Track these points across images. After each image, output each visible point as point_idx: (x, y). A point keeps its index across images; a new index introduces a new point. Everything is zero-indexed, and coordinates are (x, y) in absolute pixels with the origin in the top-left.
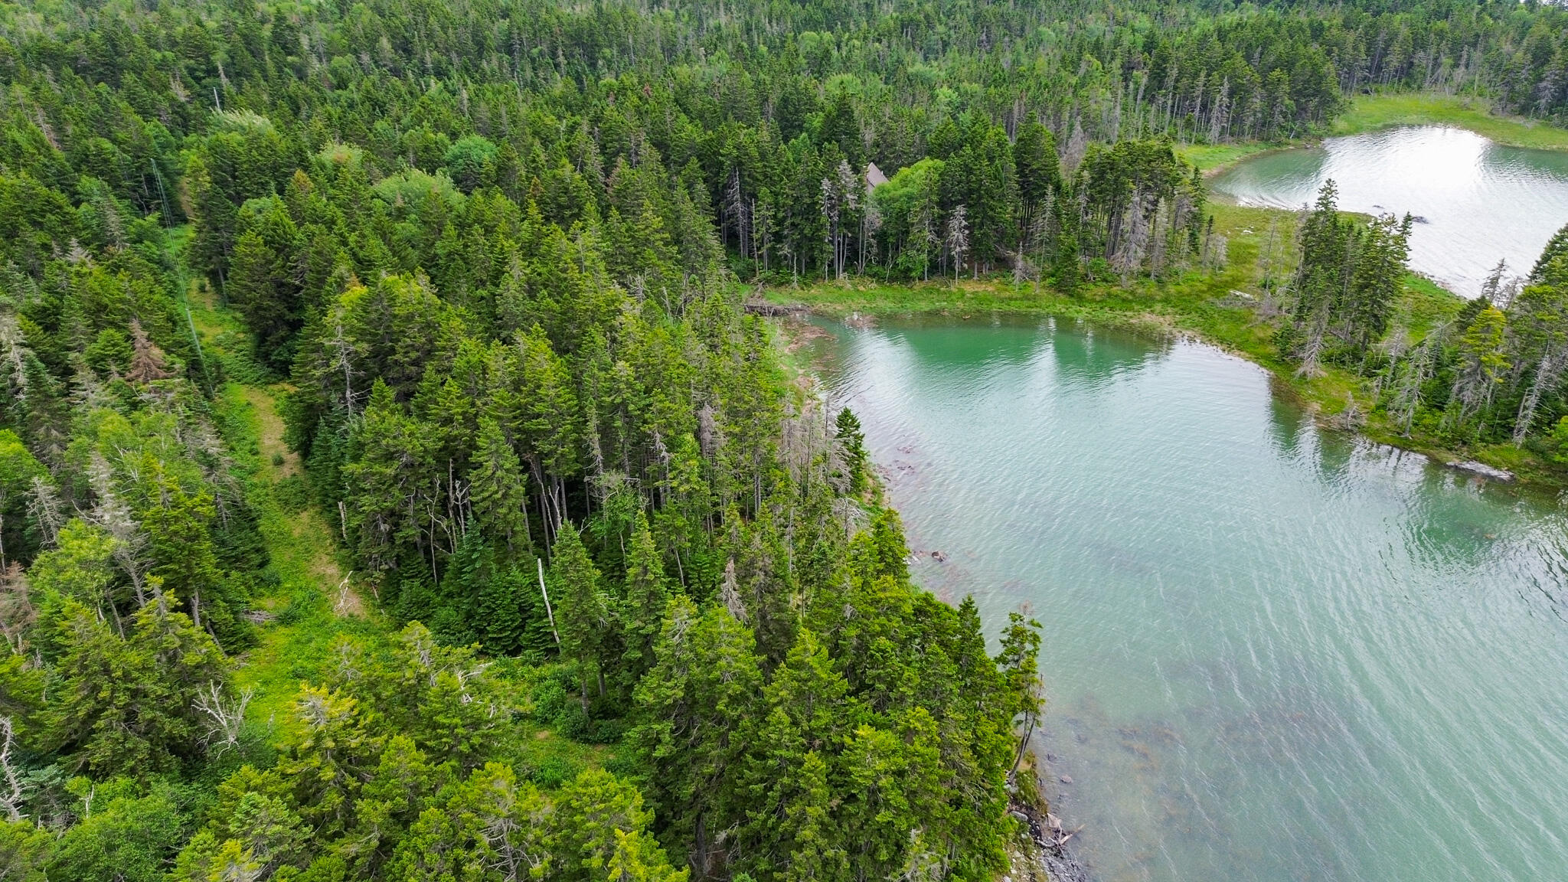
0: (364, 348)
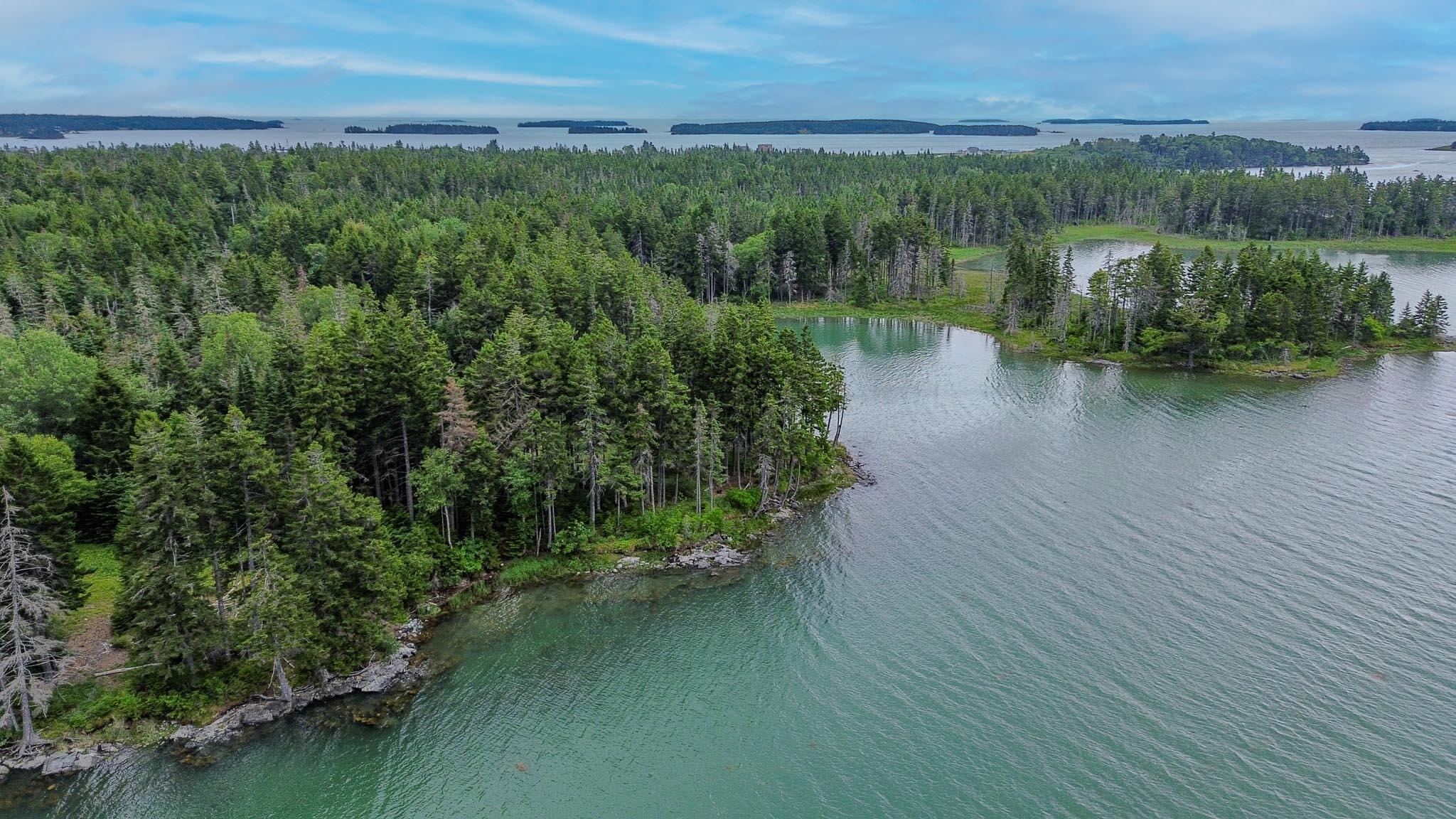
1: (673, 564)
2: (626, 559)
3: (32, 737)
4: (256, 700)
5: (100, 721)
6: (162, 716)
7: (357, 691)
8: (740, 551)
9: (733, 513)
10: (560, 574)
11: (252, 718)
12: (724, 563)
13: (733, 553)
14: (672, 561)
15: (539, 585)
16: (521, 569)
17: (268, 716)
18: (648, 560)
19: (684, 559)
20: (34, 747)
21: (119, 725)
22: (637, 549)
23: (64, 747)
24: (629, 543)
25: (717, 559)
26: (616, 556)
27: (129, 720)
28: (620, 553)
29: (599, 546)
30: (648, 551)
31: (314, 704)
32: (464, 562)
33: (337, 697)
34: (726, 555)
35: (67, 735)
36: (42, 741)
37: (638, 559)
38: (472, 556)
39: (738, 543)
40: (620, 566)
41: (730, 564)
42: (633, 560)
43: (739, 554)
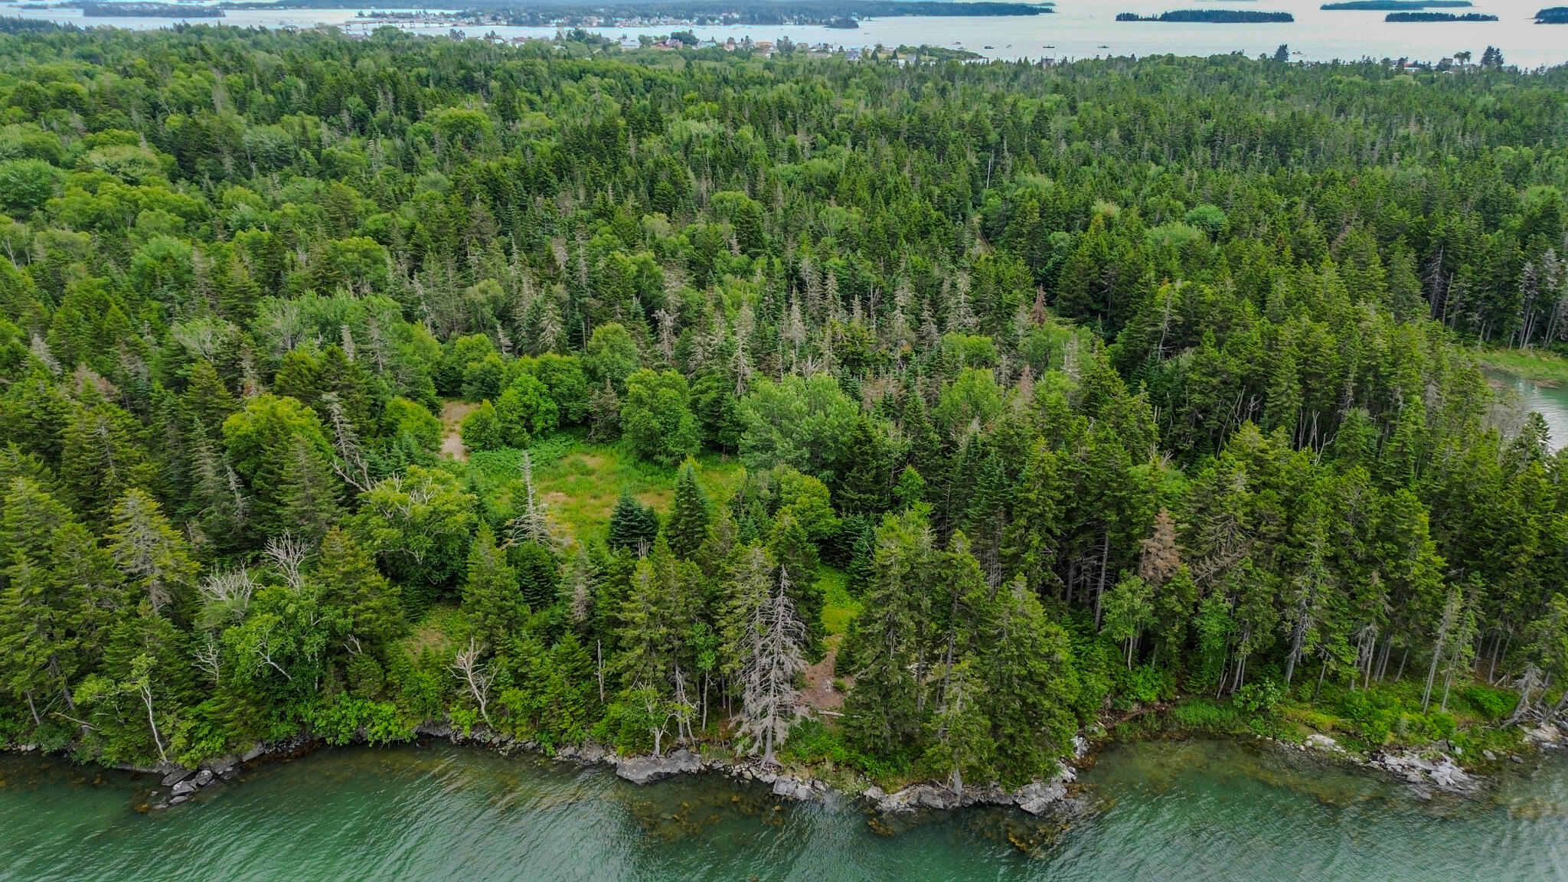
0: (1180, 319)
1: (1375, 764)
2: (1319, 737)
3: (770, 757)
4: (932, 784)
5: (816, 758)
6: (862, 771)
7: (1017, 805)
8: (1468, 772)
9: (1470, 715)
10: (1237, 731)
11: (927, 799)
12: (1442, 783)
13: (1458, 773)
14: (1375, 759)
15: (1212, 737)
16: (1195, 713)
17: (940, 803)
18: (1345, 747)
19: (1392, 761)
20: (769, 765)
21: (829, 766)
22: (1334, 728)
23: (789, 771)
24: (1325, 719)
25: (1434, 775)
26: (1307, 729)
27: (837, 764)
28: (1313, 727)
29: (1290, 711)
30: (1348, 737)
31: (978, 805)
32: (1140, 690)
33: (998, 805)
34: (1447, 773)
35: (793, 764)
36: (775, 762)
37: (1333, 741)
38: (1149, 685)
39: (1468, 759)
40: (1309, 743)
41: (1450, 789)
42: (1326, 741)
43: (1465, 777)
